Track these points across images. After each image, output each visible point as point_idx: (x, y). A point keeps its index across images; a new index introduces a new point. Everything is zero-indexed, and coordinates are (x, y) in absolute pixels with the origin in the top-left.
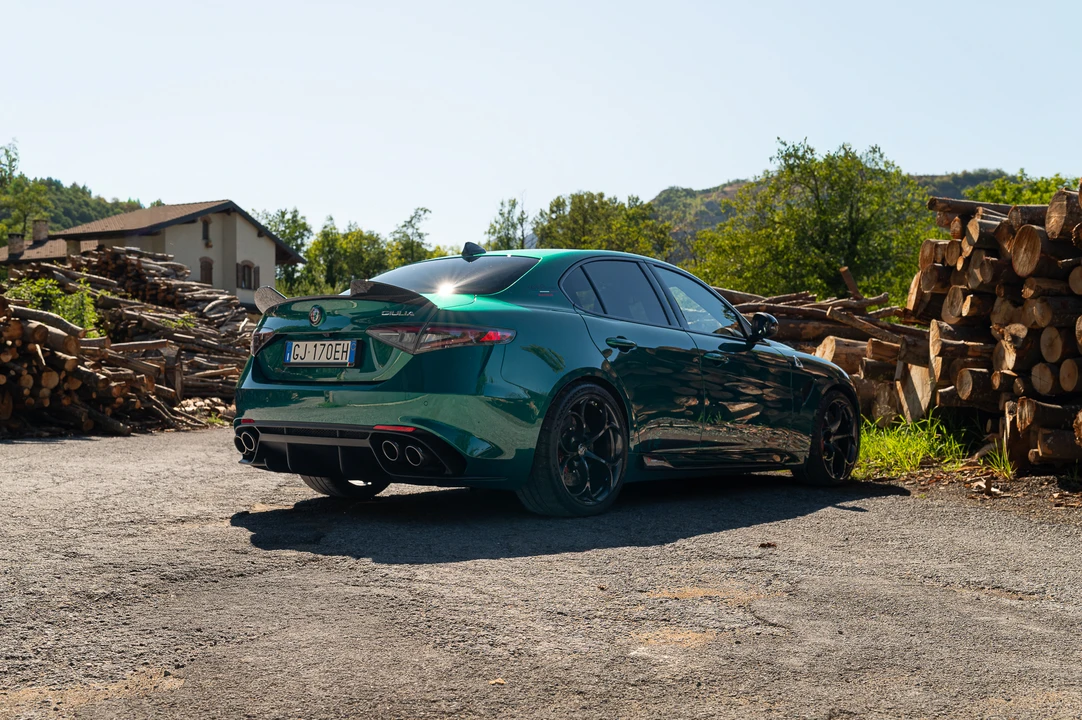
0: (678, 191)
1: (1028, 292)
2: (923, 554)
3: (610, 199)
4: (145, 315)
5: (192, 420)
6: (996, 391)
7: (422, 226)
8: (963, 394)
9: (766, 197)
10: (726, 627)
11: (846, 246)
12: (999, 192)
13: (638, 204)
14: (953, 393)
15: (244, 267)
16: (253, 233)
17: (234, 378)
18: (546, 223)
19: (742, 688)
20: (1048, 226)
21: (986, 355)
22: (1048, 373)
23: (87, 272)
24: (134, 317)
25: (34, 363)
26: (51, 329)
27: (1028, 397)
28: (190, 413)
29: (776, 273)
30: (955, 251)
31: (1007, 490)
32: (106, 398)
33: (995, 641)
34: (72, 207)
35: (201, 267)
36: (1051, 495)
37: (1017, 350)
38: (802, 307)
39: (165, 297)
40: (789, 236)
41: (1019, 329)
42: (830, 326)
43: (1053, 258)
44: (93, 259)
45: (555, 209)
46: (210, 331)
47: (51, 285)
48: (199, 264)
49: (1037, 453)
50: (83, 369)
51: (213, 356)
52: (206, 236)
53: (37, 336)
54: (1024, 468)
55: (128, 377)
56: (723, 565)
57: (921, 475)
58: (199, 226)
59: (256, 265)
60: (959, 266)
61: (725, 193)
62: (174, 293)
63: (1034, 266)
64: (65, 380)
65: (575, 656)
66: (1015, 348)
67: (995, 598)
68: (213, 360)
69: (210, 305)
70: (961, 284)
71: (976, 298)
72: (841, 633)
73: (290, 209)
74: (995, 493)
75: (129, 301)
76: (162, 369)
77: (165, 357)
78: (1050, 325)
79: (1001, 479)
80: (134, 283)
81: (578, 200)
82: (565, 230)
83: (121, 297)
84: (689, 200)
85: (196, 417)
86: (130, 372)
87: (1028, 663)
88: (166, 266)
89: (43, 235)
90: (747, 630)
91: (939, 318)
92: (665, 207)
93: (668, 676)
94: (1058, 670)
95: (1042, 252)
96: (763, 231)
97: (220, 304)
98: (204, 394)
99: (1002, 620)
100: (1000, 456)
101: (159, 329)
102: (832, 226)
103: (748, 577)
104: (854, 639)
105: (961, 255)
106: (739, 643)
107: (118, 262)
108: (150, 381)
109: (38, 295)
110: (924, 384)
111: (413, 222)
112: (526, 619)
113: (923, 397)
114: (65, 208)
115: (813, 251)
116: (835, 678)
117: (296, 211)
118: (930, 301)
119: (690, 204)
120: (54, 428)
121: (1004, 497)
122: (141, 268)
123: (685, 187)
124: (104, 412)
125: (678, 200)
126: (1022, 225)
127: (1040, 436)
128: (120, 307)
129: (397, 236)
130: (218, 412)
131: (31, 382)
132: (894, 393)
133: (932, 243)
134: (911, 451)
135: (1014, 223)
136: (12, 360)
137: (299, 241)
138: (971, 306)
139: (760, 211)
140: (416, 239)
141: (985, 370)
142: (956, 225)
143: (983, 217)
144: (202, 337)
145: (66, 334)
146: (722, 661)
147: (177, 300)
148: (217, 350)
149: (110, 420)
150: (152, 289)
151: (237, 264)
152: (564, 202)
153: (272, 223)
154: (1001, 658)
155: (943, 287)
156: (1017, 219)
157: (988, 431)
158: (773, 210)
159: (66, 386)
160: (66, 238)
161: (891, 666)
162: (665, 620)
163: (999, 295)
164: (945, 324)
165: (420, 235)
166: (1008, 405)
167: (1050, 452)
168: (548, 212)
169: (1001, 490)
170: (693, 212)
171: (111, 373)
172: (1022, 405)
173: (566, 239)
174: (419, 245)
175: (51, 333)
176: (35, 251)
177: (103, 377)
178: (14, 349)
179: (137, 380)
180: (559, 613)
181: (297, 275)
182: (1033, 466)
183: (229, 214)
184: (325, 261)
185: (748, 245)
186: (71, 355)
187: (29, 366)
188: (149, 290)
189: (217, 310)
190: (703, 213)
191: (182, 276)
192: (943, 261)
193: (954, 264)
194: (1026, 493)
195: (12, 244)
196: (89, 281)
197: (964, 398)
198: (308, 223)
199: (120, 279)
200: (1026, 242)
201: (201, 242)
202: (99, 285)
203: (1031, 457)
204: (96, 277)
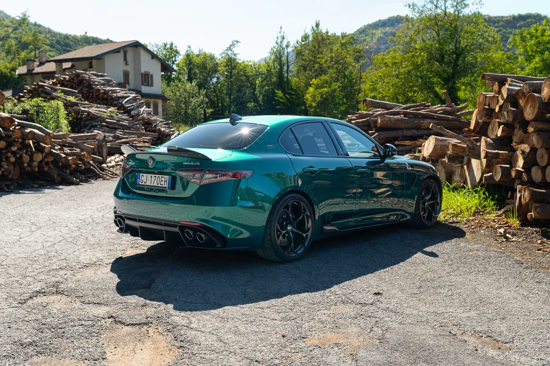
1: (531, 129)
3: (332, 34)
4: (91, 110)
6: (513, 178)
7: (236, 50)
8: (496, 178)
9: (412, 36)
11: (453, 61)
12: (534, 31)
14: (492, 177)
15: (145, 74)
16: (149, 57)
17: (136, 144)
18: (299, 47)
20: (543, 94)
21: (509, 158)
22: (540, 172)
23: (60, 86)
24: (85, 111)
25: (29, 149)
26: (37, 132)
27: (528, 186)
28: (111, 167)
29: (416, 76)
30: (495, 101)
31: (515, 236)
32: (66, 165)
35: (124, 75)
36: (537, 242)
37: (524, 159)
38: (421, 112)
39: (103, 96)
40: (423, 56)
41: (526, 147)
42: (436, 121)
43: (544, 113)
44: (66, 76)
45: (304, 40)
46: (124, 117)
47: (41, 101)
48: (122, 74)
49: (532, 215)
50: (54, 151)
51: (125, 131)
52: (125, 59)
53: (30, 136)
54: (525, 223)
55: (77, 154)
56: (352, 310)
57: (473, 220)
58: (121, 54)
59: (151, 73)
60: (497, 110)
61: (393, 27)
62: (107, 94)
63: (534, 116)
64: (46, 157)
66: (523, 157)
67: (486, 348)
68: (126, 134)
69: (126, 100)
70: (498, 119)
71: (505, 127)
73: (169, 42)
74: (508, 237)
75: (83, 103)
76: (96, 146)
77: (97, 140)
78: (542, 147)
79: (512, 227)
80: (87, 89)
82: (309, 51)
83: (80, 100)
86: (79, 150)
88: (103, 80)
89: (44, 60)
91: (487, 136)
92: (362, 35)
95: (538, 108)
96: (410, 54)
97: (131, 99)
101: (98, 117)
102: (446, 51)
105: (498, 104)
107: (79, 78)
108: (90, 155)
110: (478, 169)
111: (231, 48)
113: (477, 175)
115: (436, 64)
117: (172, 44)
118: (482, 126)
119: (375, 33)
120: (40, 182)
121: (512, 241)
122: (90, 81)
124: (66, 173)
125: (369, 31)
126: (529, 92)
127: (533, 207)
128: (78, 106)
129: (223, 55)
131: (28, 158)
132: (463, 170)
133: (484, 95)
134: (470, 205)
135: (525, 91)
136: (17, 149)
137: (174, 59)
138: (502, 132)
139: (408, 43)
140: (233, 56)
141: (508, 166)
142: (496, 87)
143: (510, 85)
144: (120, 121)
145: (44, 134)
147: (109, 98)
148: (128, 128)
149: (69, 177)
150: (96, 92)
151: (142, 73)
152: (309, 36)
153: (160, 50)
155: (489, 119)
156: (527, 88)
157: (509, 197)
158: (415, 42)
159: (46, 160)
160: (55, 61)
163: (517, 128)
164: (489, 139)
165: (235, 55)
166: (519, 187)
167: (538, 216)
168: (300, 41)
169: (511, 236)
170: (376, 38)
171: (69, 150)
172: (525, 189)
174: (235, 60)
175: (37, 134)
176: (40, 68)
177: (64, 155)
178: (18, 144)
179: (82, 155)
181: (173, 77)
182: (530, 222)
183: (137, 47)
184: (187, 69)
185: (402, 62)
186: (48, 145)
187: (26, 151)
188: (95, 93)
189: (129, 102)
190: (381, 37)
191: (111, 85)
192: (489, 106)
193: (494, 108)
194: (524, 239)
195: (29, 64)
196: (62, 91)
197: (497, 180)
198: (178, 49)
199: (81, 87)
200: (530, 102)
201: (123, 62)
202: (68, 93)
203: (529, 217)
204: (67, 89)
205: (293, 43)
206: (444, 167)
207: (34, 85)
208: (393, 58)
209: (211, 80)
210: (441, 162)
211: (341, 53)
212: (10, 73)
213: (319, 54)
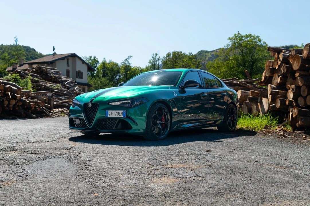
0: (203, 51)
1: (297, 75)
2: (257, 154)
3: (184, 53)
4: (46, 85)
5: (56, 114)
6: (287, 105)
7: (130, 61)
9: (227, 52)
10: (184, 177)
13: (192, 55)
14: (275, 106)
15: (79, 72)
16: (81, 62)
17: (71, 103)
18: (165, 60)
19: (180, 199)
20: (303, 55)
21: (284, 94)
22: (303, 100)
23: (31, 73)
24: (43, 85)
25: (8, 97)
26: (13, 87)
27: (296, 107)
28: (56, 112)
30: (276, 63)
31: (290, 135)
32: (29, 107)
33: (272, 183)
34: (33, 56)
35: (66, 72)
36: (303, 137)
37: (294, 93)
38: (233, 82)
39: (54, 80)
40: (234, 63)
42: (242, 87)
43: (305, 64)
44: (34, 69)
45: (168, 56)
46: (65, 89)
47: (17, 76)
48: (66, 71)
49: (299, 124)
50: (23, 99)
51: (65, 96)
52: (68, 63)
53: (9, 89)
54: (295, 129)
55: (36, 102)
56: (193, 157)
57: (264, 131)
58: (66, 60)
59: (82, 71)
60: (277, 68)
61: (217, 52)
62: (56, 79)
63: (299, 67)
64: (17, 102)
65: (129, 187)
67: (276, 168)
68: (65, 98)
69: (67, 82)
70: (277, 73)
71: (282, 78)
72: (221, 180)
73: (93, 56)
74: (286, 136)
75: (42, 81)
76: (47, 99)
77: (48, 96)
78: (303, 85)
79: (288, 132)
80: (45, 76)
81: (174, 53)
82: (170, 62)
83: (40, 80)
84: (207, 54)
85: (57, 114)
86: (37, 100)
87: (281, 191)
88: (54, 71)
89: (22, 63)
90: (191, 178)
91: (271, 84)
92: (200, 56)
93: (157, 194)
94: (291, 193)
95: (301, 63)
96: (227, 62)
97: (70, 82)
98: (62, 107)
99: (276, 176)
100: (288, 125)
101: (50, 89)
102: (247, 60)
103: (199, 161)
104: (225, 182)
105: (277, 64)
106: (186, 183)
107: (41, 70)
108: (43, 103)
109: (13, 78)
110: (266, 104)
111: (127, 60)
112: (120, 174)
113: (266, 108)
114: (30, 56)
116: (214, 195)
117: (95, 57)
118: (268, 78)
119: (207, 55)
120: (13, 116)
121: (288, 137)
122: (47, 72)
123: (206, 50)
124: (29, 112)
125: (203, 54)
126: (295, 55)
127: (300, 119)
128: (39, 83)
129: (123, 63)
130: (64, 112)
131: (7, 103)
132: (257, 106)
133: (269, 61)
134: (262, 123)
136: (1, 96)
137: (95, 65)
138: (280, 80)
139: (226, 56)
140: (129, 64)
141: (284, 99)
142: (276, 56)
143: (284, 53)
144: (62, 91)
145: (17, 89)
146: (177, 189)
147: (57, 81)
148: (67, 95)
149: (30, 114)
151: (77, 71)
152: (170, 54)
153: (87, 60)
154: (273, 189)
155: (272, 74)
156: (294, 53)
157: (285, 117)
159: (18, 104)
160: (28, 64)
161: (234, 191)
162: (165, 175)
163: (289, 76)
164: (272, 85)
165: (129, 63)
166: (290, 110)
167: (303, 124)
168: (166, 57)
169: (288, 135)
170: (208, 57)
171: (31, 100)
172: (295, 109)
173: (170, 64)
174: (129, 66)
175: (13, 89)
176: (20, 67)
177: (28, 101)
178: (2, 93)
179: (39, 103)
180: (131, 172)
181: (95, 74)
182: (298, 128)
183: (74, 57)
184: (102, 71)
185: (222, 66)
186: (19, 95)
187: (6, 98)
188: (49, 78)
189: (68, 84)
190: (210, 57)
191: (59, 74)
192: (272, 67)
193: (275, 67)
194: (295, 136)
195: (13, 65)
196: (31, 75)
197: (278, 107)
198: (98, 60)
199: (41, 75)
200: (296, 60)
201: (66, 65)
202: (34, 76)
203: (297, 125)
204: (33, 74)
205: (162, 57)
206: (247, 106)
207: (15, 71)
208: (217, 63)
209: (116, 77)
210: (245, 102)
211: (188, 63)
212: (3, 71)
213: (176, 63)
